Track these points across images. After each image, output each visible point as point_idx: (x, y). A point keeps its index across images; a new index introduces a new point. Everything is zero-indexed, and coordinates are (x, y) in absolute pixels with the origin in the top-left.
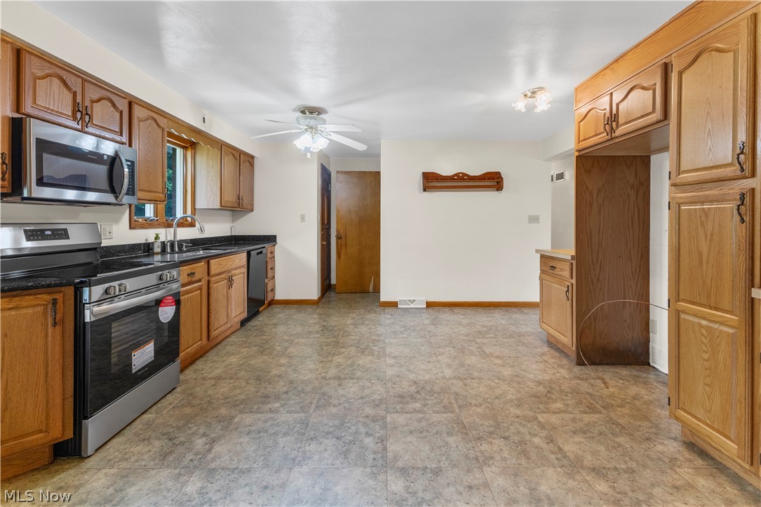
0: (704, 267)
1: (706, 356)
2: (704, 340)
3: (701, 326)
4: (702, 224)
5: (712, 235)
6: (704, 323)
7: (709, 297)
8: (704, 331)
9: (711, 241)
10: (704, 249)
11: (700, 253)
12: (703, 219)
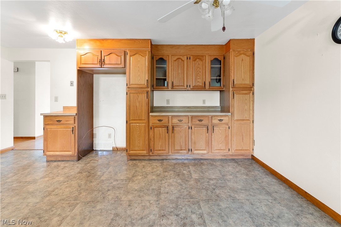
0: (138, 110)
1: (138, 133)
2: (138, 129)
3: (137, 126)
4: (137, 99)
5: (140, 101)
6: (138, 124)
7: (139, 117)
8: (138, 127)
9: (140, 103)
10: (138, 105)
11: (137, 107)
12: (137, 97)
